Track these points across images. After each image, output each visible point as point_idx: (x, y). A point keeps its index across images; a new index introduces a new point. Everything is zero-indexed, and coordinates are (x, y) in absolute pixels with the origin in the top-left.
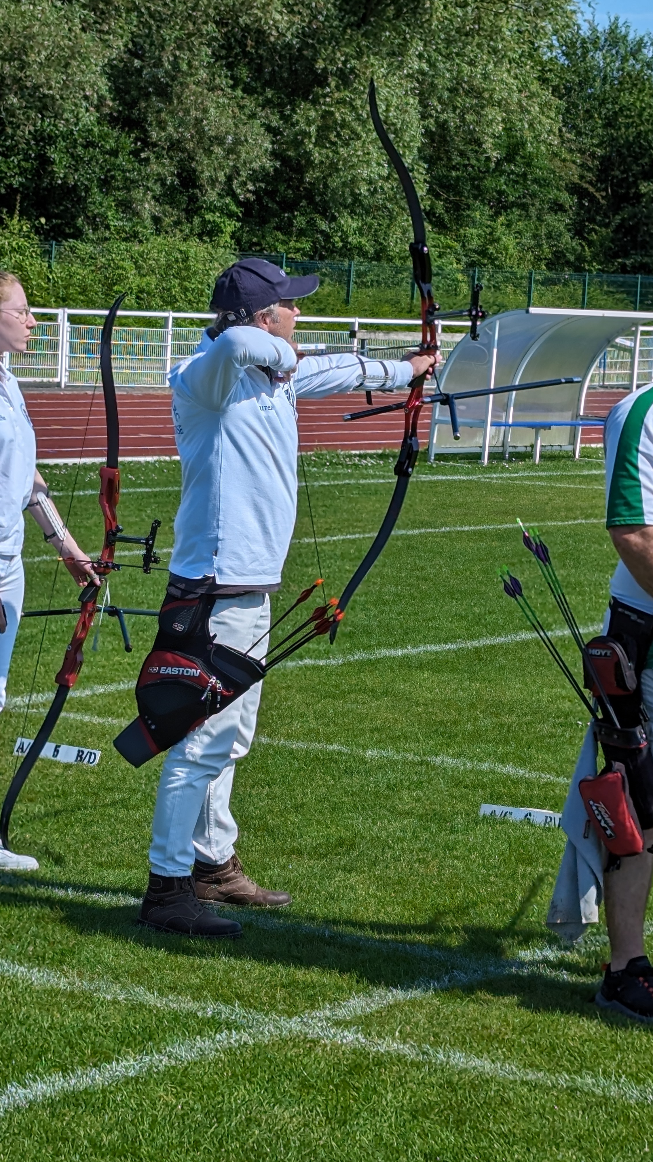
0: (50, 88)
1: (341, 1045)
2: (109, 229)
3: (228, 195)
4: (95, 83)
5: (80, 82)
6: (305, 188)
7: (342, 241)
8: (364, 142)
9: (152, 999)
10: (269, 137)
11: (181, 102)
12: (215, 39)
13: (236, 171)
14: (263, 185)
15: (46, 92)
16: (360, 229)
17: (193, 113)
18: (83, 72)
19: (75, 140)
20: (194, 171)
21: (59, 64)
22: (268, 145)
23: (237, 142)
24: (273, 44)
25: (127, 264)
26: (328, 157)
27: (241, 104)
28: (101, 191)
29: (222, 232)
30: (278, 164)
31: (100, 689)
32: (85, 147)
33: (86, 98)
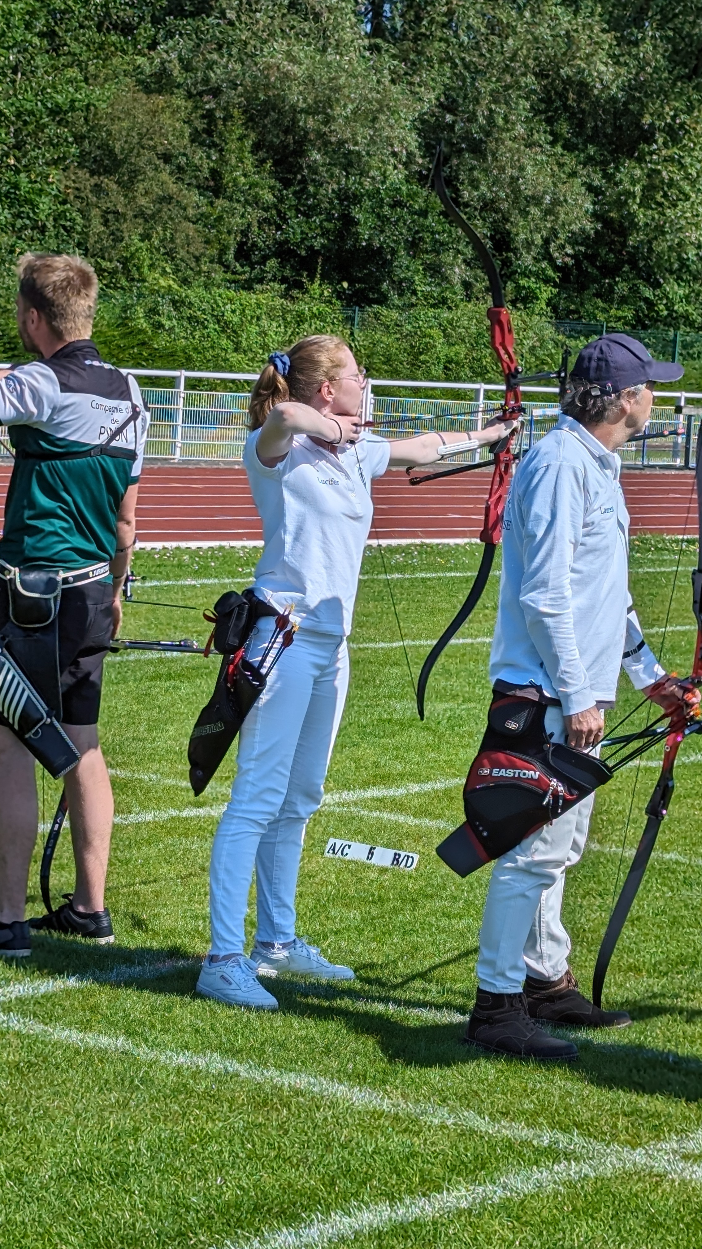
0: (356, 144)
1: (691, 1181)
2: (416, 295)
3: (544, 259)
4: (404, 139)
5: (388, 138)
6: (628, 252)
7: (667, 309)
8: (693, 203)
9: (482, 1124)
10: (590, 198)
11: (495, 159)
12: (534, 92)
13: (554, 233)
14: (583, 249)
15: (352, 148)
16: (687, 297)
17: (509, 171)
18: (391, 127)
19: (382, 200)
20: (509, 233)
21: (366, 119)
22: (589, 206)
23: (556, 202)
24: (596, 97)
25: (436, 332)
26: (653, 219)
27: (561, 161)
28: (408, 254)
29: (537, 299)
30: (599, 226)
31: (415, 788)
32: (392, 207)
33: (394, 154)
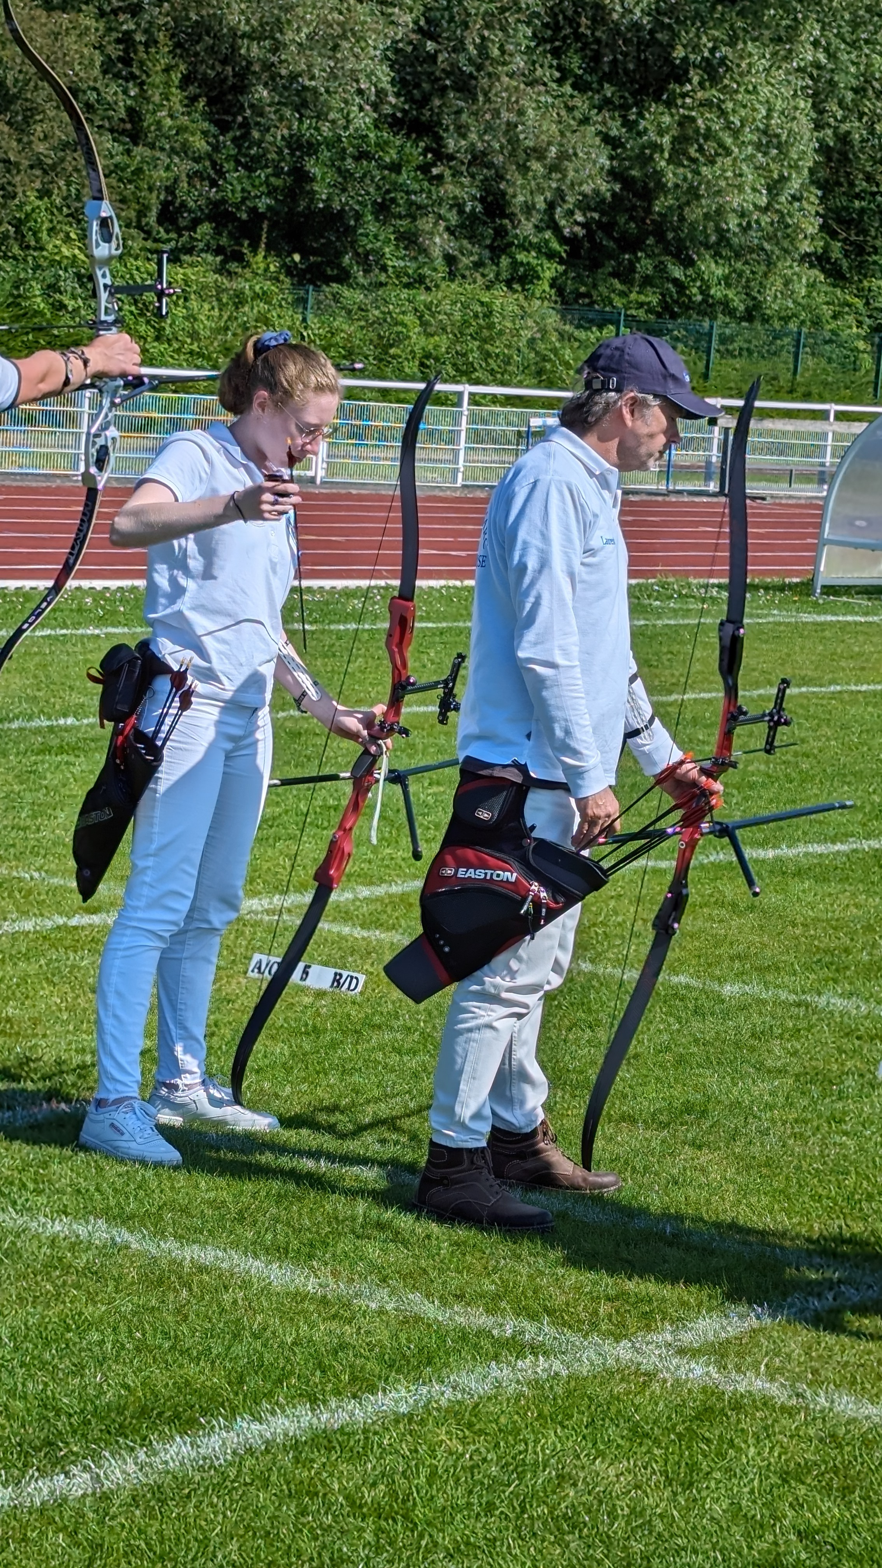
0: (312, 78)
1: (686, 1381)
2: (386, 271)
3: (548, 227)
4: (372, 73)
5: (352, 71)
6: (652, 221)
7: (702, 293)
8: (735, 159)
9: (431, 1310)
10: (606, 151)
11: (488, 100)
12: (537, 15)
13: (560, 195)
14: (596, 216)
15: (307, 83)
16: (726, 278)
17: (505, 115)
18: (357, 57)
19: (344, 150)
20: (504, 194)
21: (324, 46)
22: (604, 161)
23: (563, 156)
24: (616, 24)
25: (410, 319)
26: (685, 179)
27: (570, 104)
28: (377, 219)
29: (539, 278)
30: (617, 187)
31: (364, 892)
32: (357, 159)
33: (360, 92)
